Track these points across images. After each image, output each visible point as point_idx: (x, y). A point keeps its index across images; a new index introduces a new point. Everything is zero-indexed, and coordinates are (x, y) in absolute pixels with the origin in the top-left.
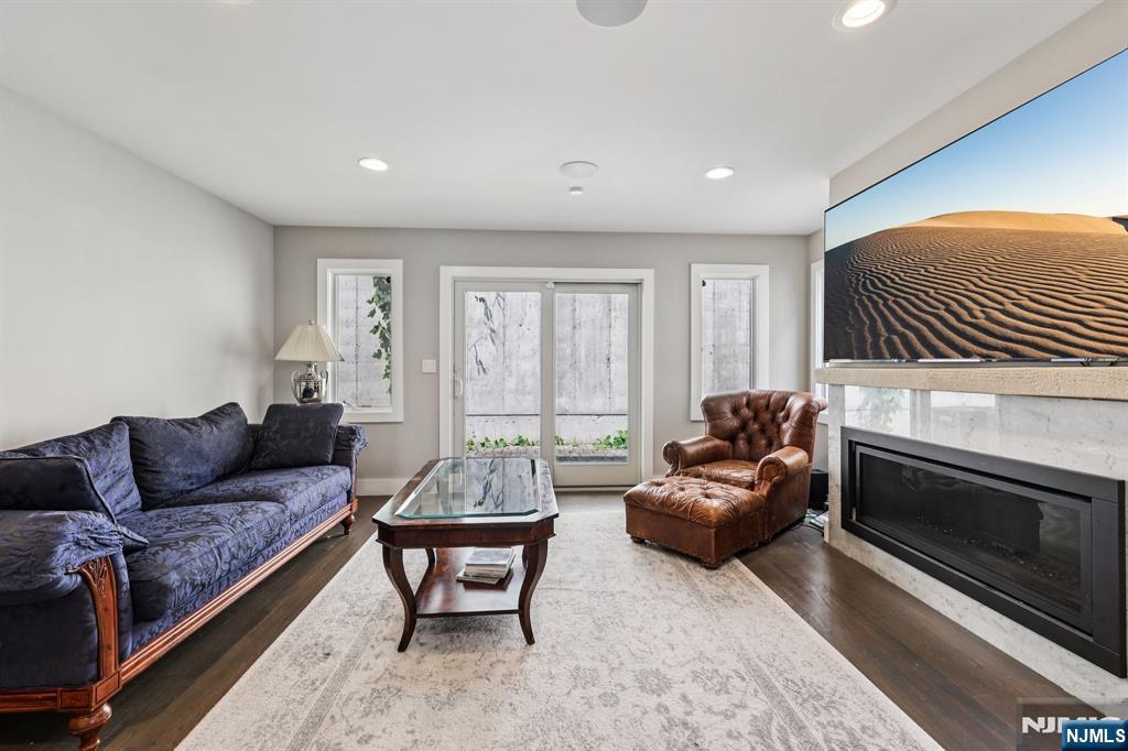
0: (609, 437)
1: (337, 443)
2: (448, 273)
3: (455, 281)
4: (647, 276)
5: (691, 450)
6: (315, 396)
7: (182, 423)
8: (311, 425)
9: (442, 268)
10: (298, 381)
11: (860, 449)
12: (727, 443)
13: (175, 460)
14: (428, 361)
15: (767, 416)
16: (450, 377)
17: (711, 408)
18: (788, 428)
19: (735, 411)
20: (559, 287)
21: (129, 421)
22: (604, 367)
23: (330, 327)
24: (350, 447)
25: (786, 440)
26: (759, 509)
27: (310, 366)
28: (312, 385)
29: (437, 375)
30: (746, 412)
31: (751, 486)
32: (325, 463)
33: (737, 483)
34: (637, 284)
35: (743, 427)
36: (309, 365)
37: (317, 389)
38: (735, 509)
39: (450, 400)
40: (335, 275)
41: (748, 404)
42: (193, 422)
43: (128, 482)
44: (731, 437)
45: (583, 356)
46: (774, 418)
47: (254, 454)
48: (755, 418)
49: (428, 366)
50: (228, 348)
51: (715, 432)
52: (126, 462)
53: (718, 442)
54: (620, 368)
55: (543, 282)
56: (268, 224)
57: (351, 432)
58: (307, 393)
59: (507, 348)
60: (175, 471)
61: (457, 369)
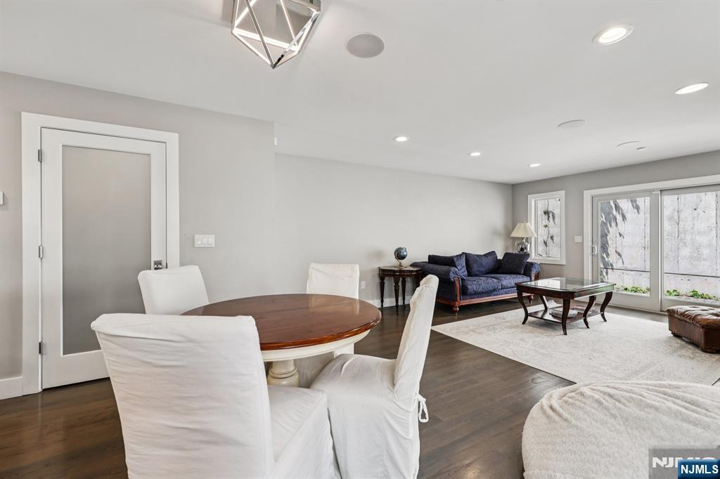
1: (526, 267)
2: (587, 195)
3: (592, 197)
6: (524, 250)
7: (478, 256)
8: (516, 260)
9: (585, 192)
10: (518, 245)
13: (475, 266)
14: (579, 237)
16: (590, 245)
21: (466, 254)
23: (533, 225)
24: (530, 270)
27: (523, 239)
28: (523, 247)
29: (582, 244)
32: (520, 274)
37: (526, 248)
39: (590, 257)
40: (536, 200)
42: (481, 256)
43: (465, 269)
47: (499, 268)
49: (578, 239)
50: (495, 233)
52: (464, 264)
57: (532, 264)
58: (522, 249)
60: (475, 268)
61: (594, 241)
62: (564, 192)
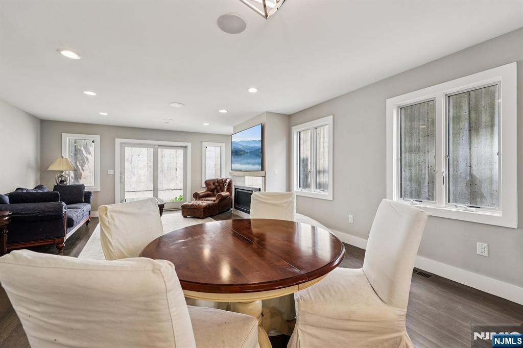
0: (176, 198)
1: (85, 196)
2: (118, 141)
3: (121, 144)
4: (189, 145)
5: (201, 194)
6: (65, 183)
9: (116, 140)
10: (57, 178)
11: (237, 190)
12: (211, 193)
14: (111, 170)
15: (222, 185)
16: (119, 176)
17: (207, 183)
18: (226, 187)
19: (214, 184)
20: (160, 147)
22: (174, 172)
24: (90, 198)
25: (225, 190)
26: (215, 205)
28: (63, 179)
29: (114, 175)
30: (217, 184)
31: (214, 201)
33: (211, 201)
34: (186, 147)
35: (216, 188)
36: (62, 172)
37: (66, 180)
38: (209, 205)
39: (119, 184)
40: (69, 139)
41: (217, 182)
44: (213, 191)
45: (166, 168)
46: (223, 185)
48: (219, 185)
49: (111, 172)
51: (208, 190)
53: (209, 192)
54: (180, 172)
55: (155, 145)
56: (39, 119)
57: (89, 193)
59: (132, 164)
61: (122, 173)
62: (99, 136)
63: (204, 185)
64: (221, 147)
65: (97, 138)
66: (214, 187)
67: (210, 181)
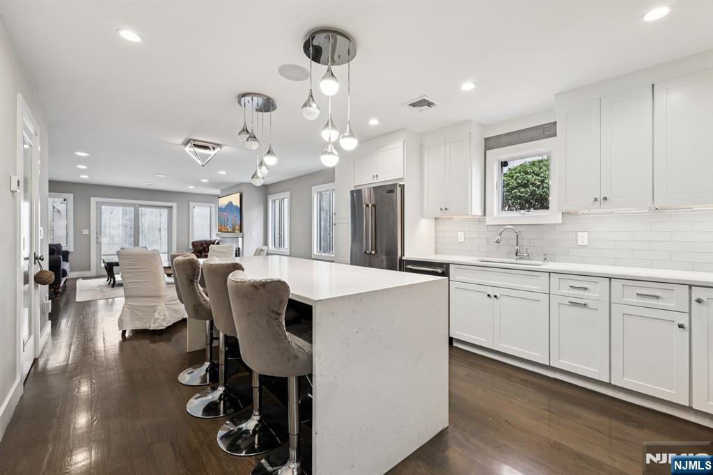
1: (63, 255)
2: (94, 200)
3: (97, 203)
4: (174, 205)
9: (92, 198)
16: (95, 236)
17: (194, 244)
19: (202, 245)
20: (141, 207)
22: (157, 232)
29: (89, 235)
30: (204, 245)
34: (171, 207)
35: (204, 249)
39: (95, 244)
41: (205, 243)
44: (200, 252)
45: (147, 228)
48: (207, 247)
49: (85, 232)
51: (195, 251)
54: (164, 233)
55: (135, 205)
61: (99, 234)
62: (72, 195)
63: (191, 247)
64: (210, 207)
65: (70, 197)
66: (201, 248)
67: (197, 242)
